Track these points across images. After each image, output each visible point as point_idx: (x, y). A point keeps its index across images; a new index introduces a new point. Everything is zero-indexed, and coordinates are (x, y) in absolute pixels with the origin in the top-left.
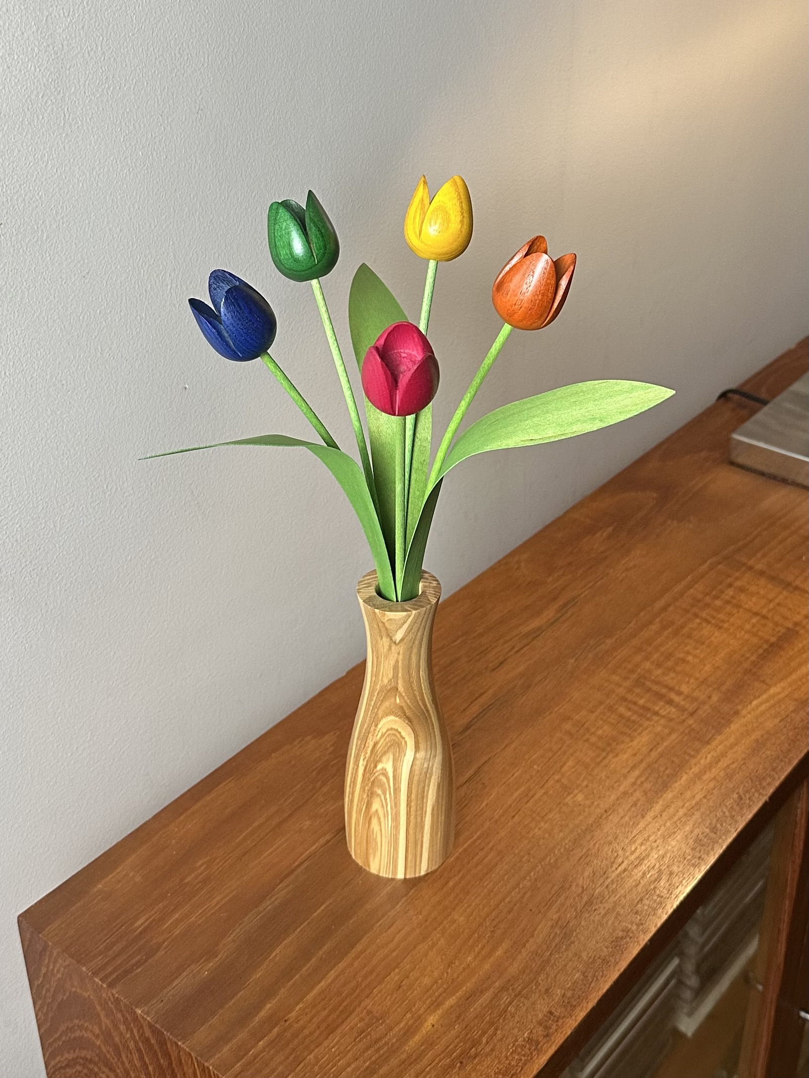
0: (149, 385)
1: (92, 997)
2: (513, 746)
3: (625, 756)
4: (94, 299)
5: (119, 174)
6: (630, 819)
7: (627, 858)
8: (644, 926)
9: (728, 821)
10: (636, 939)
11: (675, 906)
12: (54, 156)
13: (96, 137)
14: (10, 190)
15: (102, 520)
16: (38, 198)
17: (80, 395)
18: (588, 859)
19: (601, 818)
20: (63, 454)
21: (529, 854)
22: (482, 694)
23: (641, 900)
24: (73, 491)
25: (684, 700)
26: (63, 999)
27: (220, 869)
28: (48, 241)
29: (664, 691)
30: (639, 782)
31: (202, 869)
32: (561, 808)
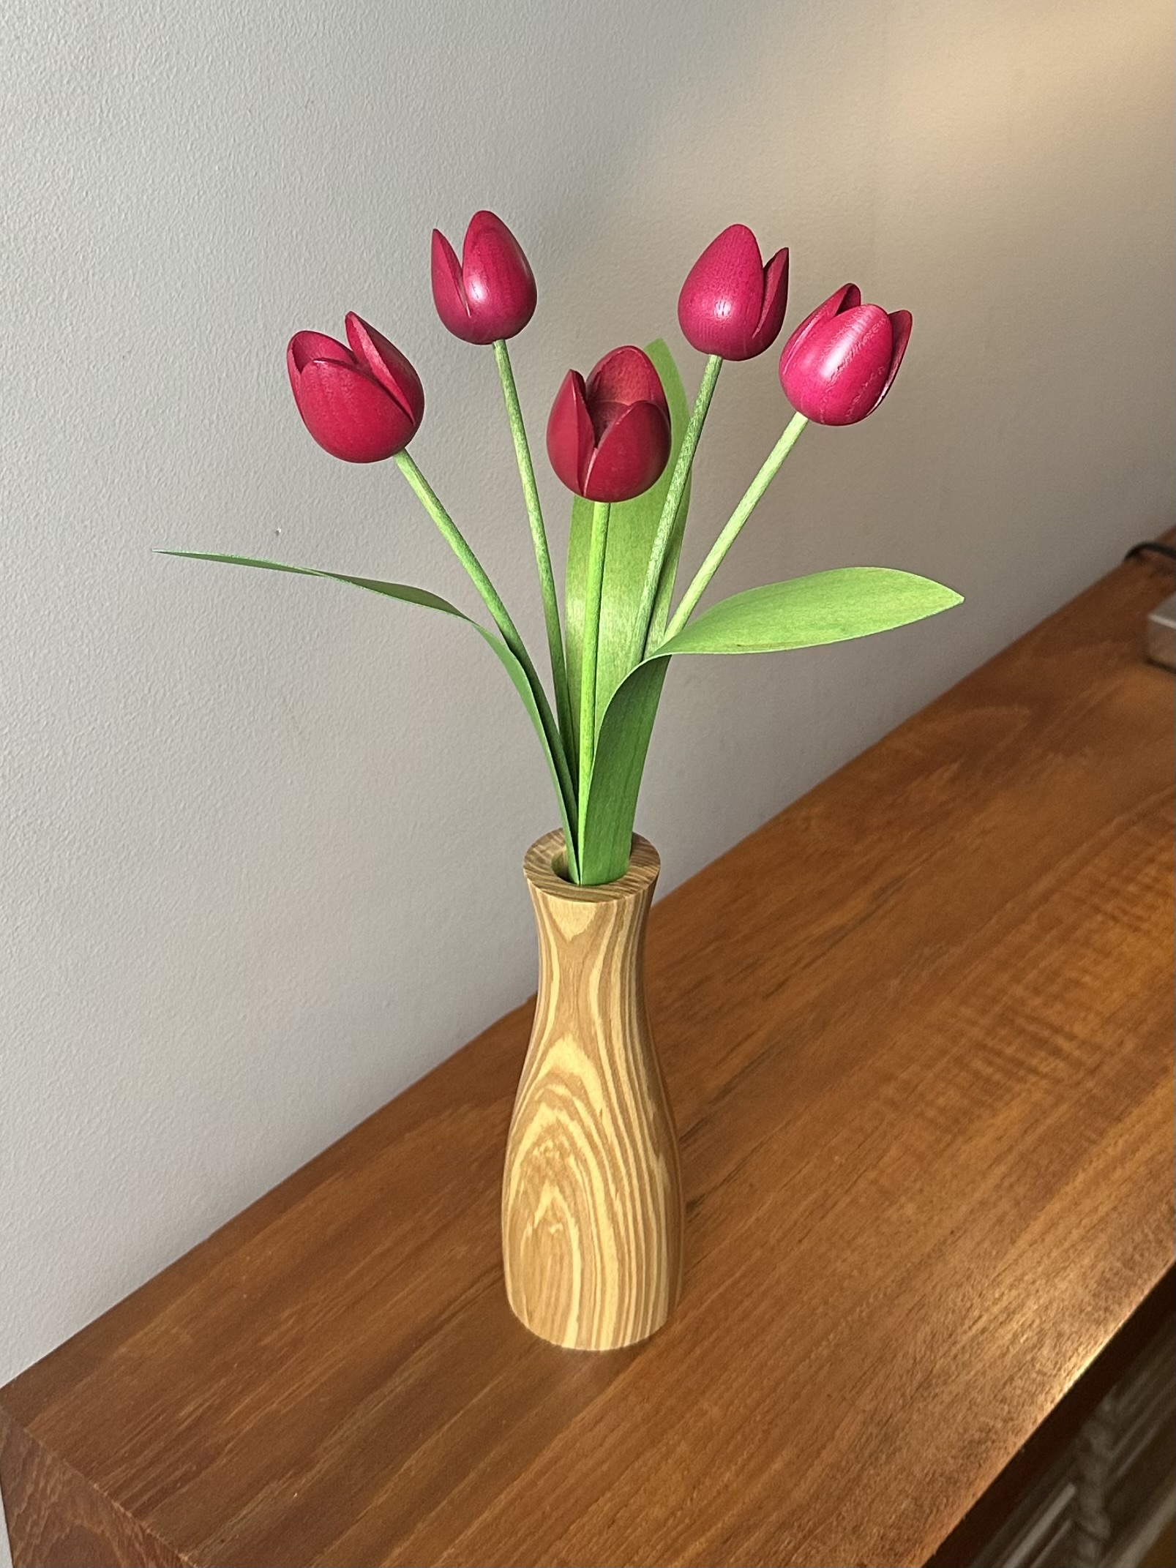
1: (108, 1534)
2: (799, 1123)
3: (985, 1141)
4: (138, 392)
5: (184, 199)
6: (993, 1245)
7: (987, 1310)
8: (1016, 1422)
9: (1152, 1249)
10: (1002, 1444)
11: (1066, 1390)
12: (84, 171)
14: (15, 223)
15: (140, 744)
16: (56, 236)
17: (112, 543)
18: (923, 1311)
19: (945, 1243)
20: (82, 637)
21: (826, 1303)
22: (749, 1036)
23: (1011, 1379)
24: (96, 697)
25: (1079, 1047)
26: (59, 1538)
27: (320, 1324)
28: (71, 301)
29: (1046, 1033)
30: (1006, 1183)
31: (291, 1322)
32: (878, 1226)
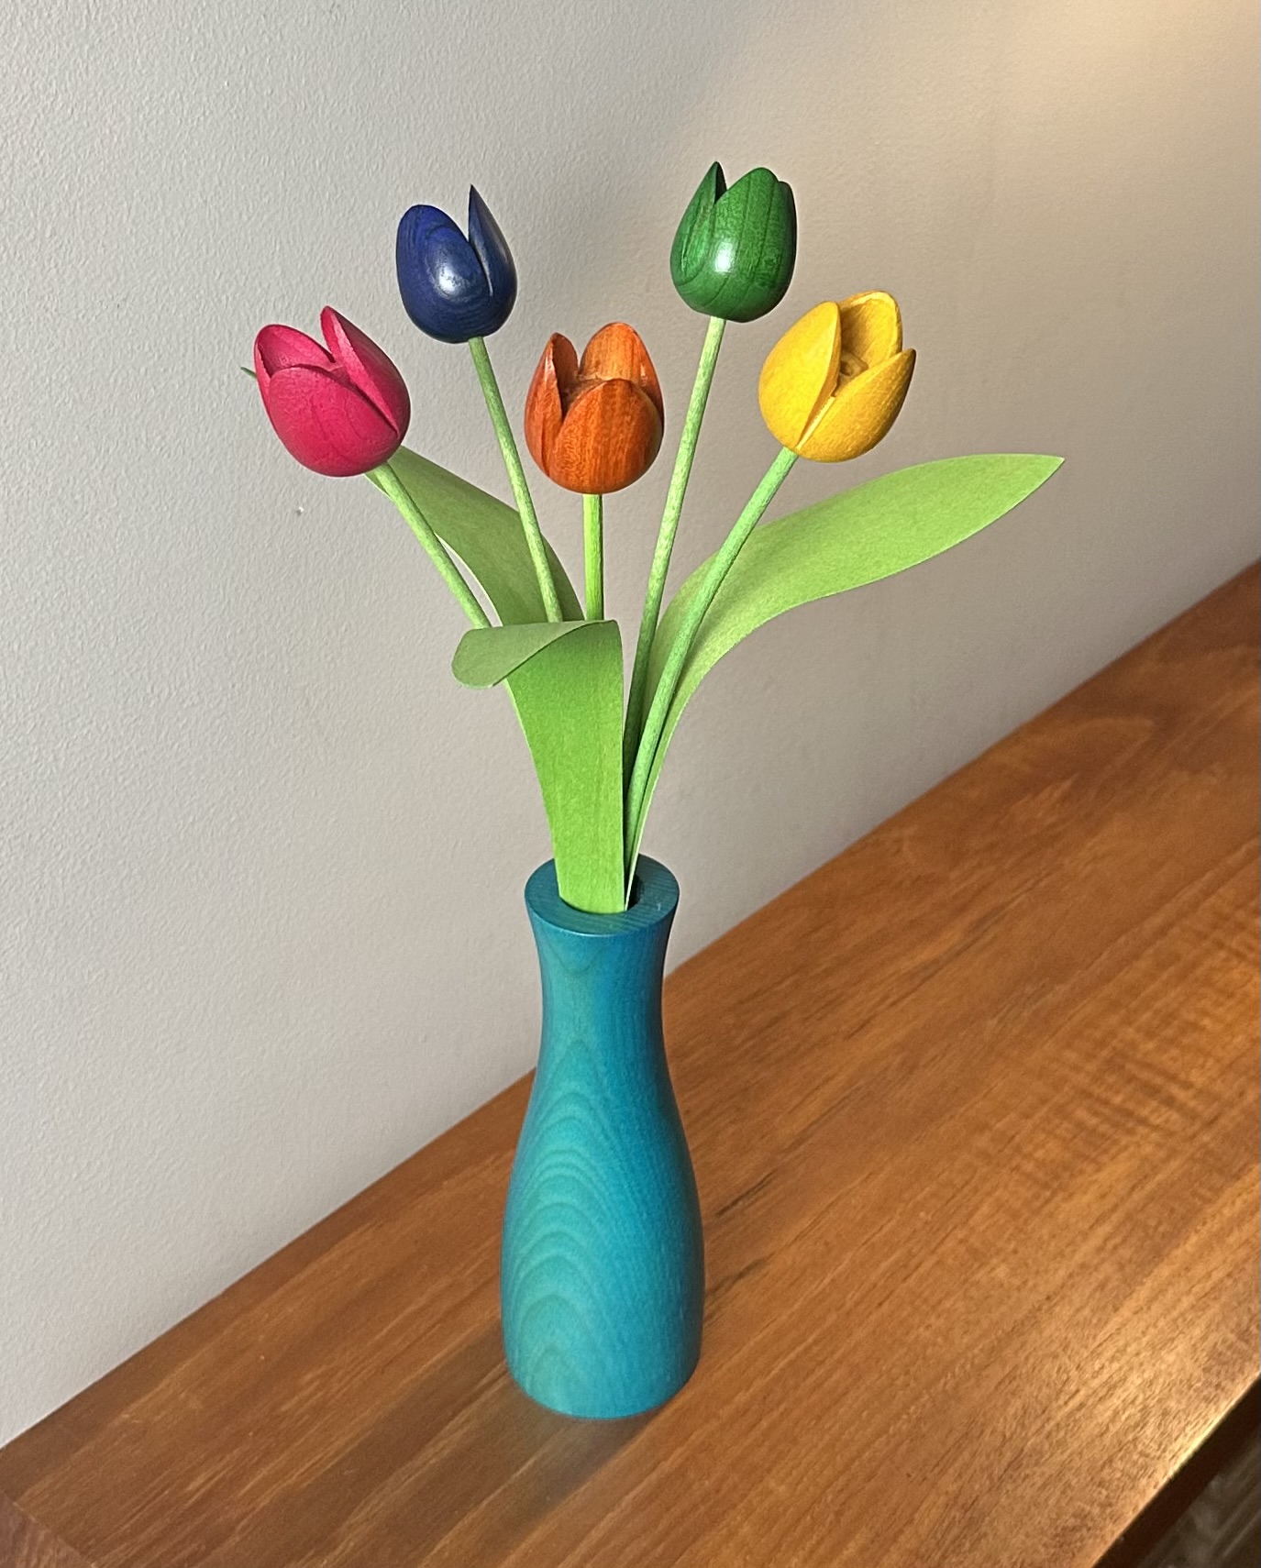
0: (233, 503)
2: (882, 1176)
3: (1086, 1199)
4: (135, 347)
5: (186, 120)
6: (1093, 1312)
7: (1085, 1383)
8: (1114, 1508)
10: (1098, 1532)
11: (1171, 1473)
12: (68, 85)
13: (144, 51)
15: (142, 749)
16: (37, 161)
17: (108, 521)
18: (1015, 1384)
19: (1039, 1309)
20: (73, 629)
21: (907, 1373)
22: (827, 1080)
23: (1110, 1460)
24: (90, 696)
25: (1195, 1097)
27: (345, 1389)
28: (55, 239)
29: (1159, 1081)
30: (1110, 1245)
31: (311, 1388)
32: (966, 1290)
